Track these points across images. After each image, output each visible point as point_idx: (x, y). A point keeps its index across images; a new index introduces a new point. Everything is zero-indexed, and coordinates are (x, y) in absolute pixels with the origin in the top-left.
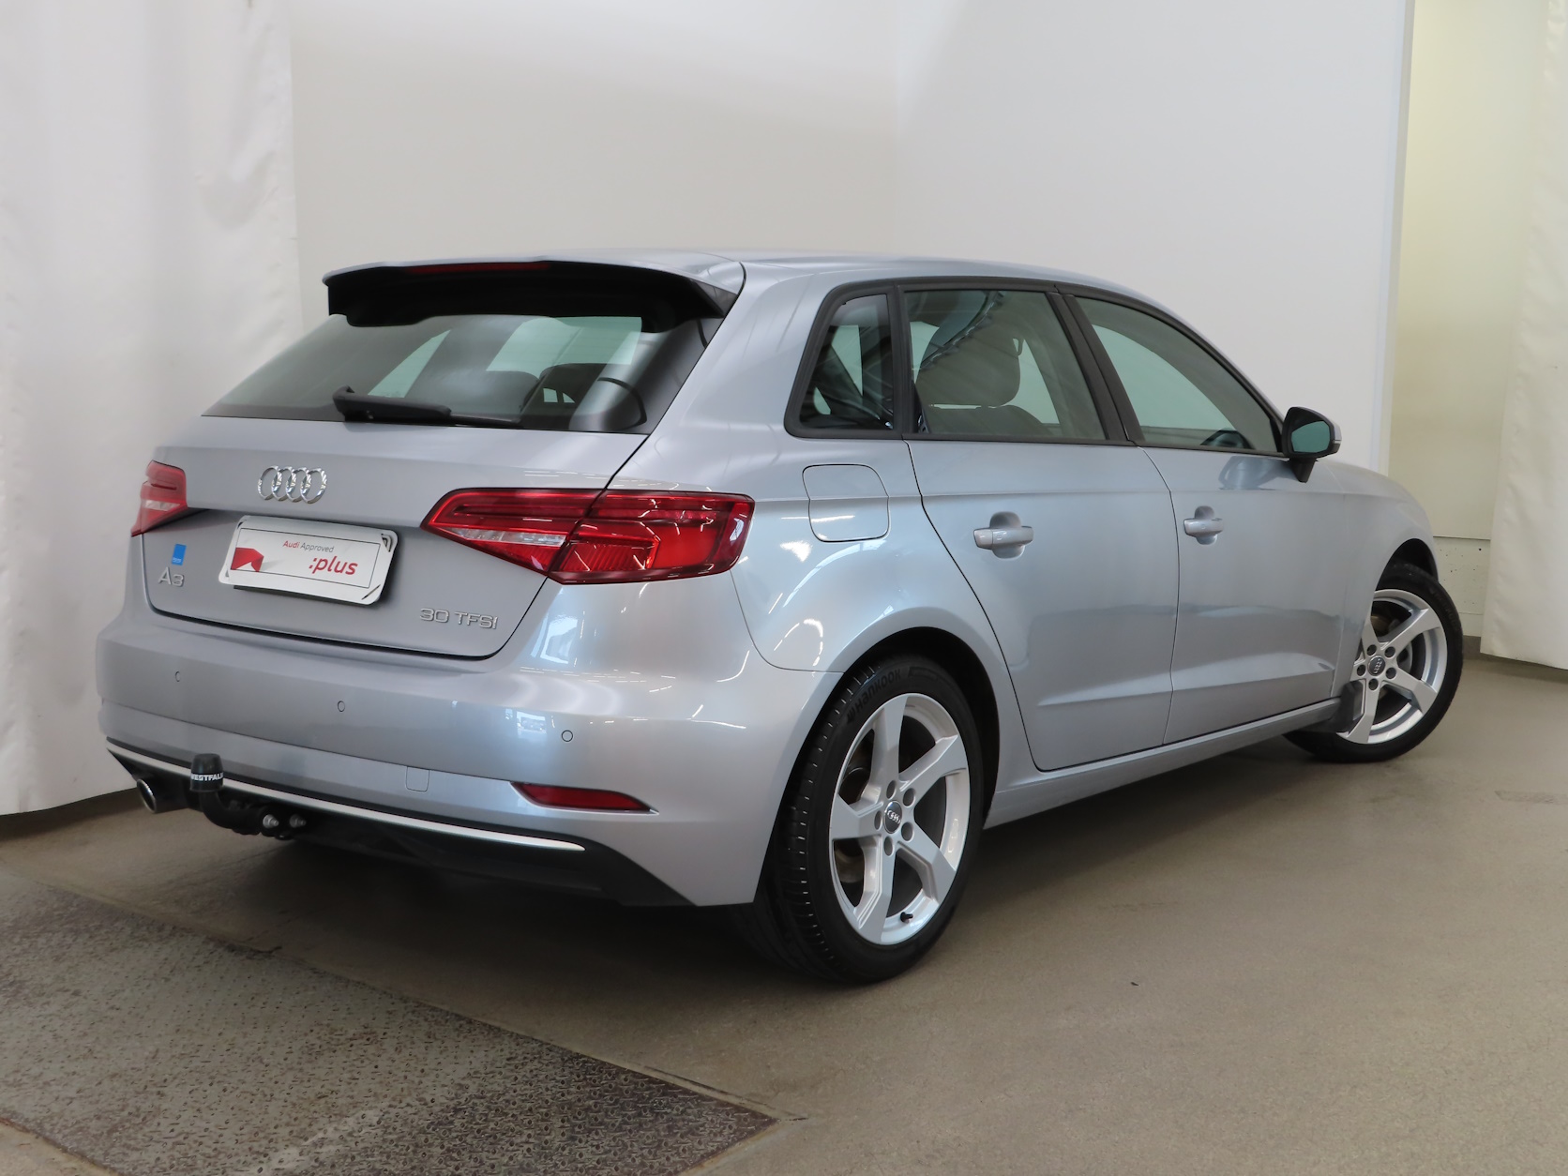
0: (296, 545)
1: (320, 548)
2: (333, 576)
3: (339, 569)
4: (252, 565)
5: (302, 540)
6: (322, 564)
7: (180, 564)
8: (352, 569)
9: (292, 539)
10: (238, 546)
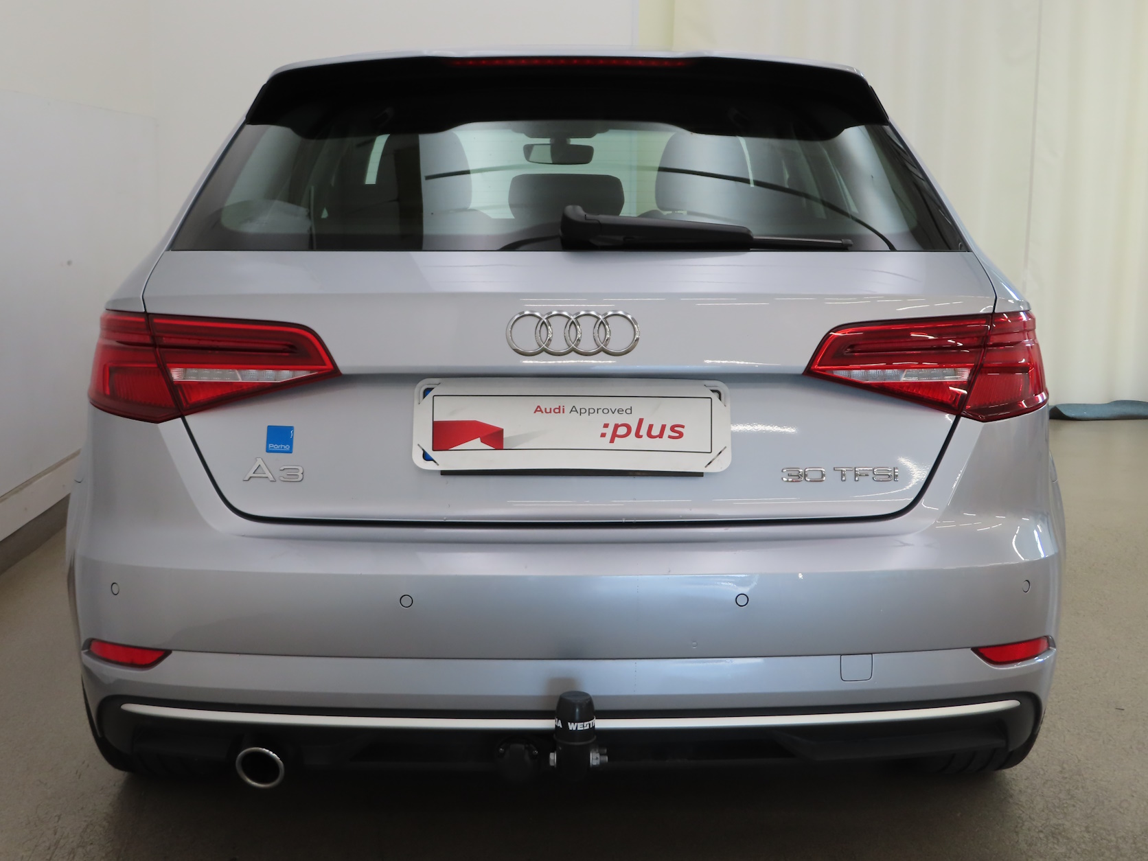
0: (559, 410)
1: (606, 411)
2: (645, 442)
3: (655, 432)
4: (482, 441)
5: (568, 403)
6: (623, 430)
7: (290, 452)
8: (678, 432)
9: (546, 403)
10: (439, 418)
